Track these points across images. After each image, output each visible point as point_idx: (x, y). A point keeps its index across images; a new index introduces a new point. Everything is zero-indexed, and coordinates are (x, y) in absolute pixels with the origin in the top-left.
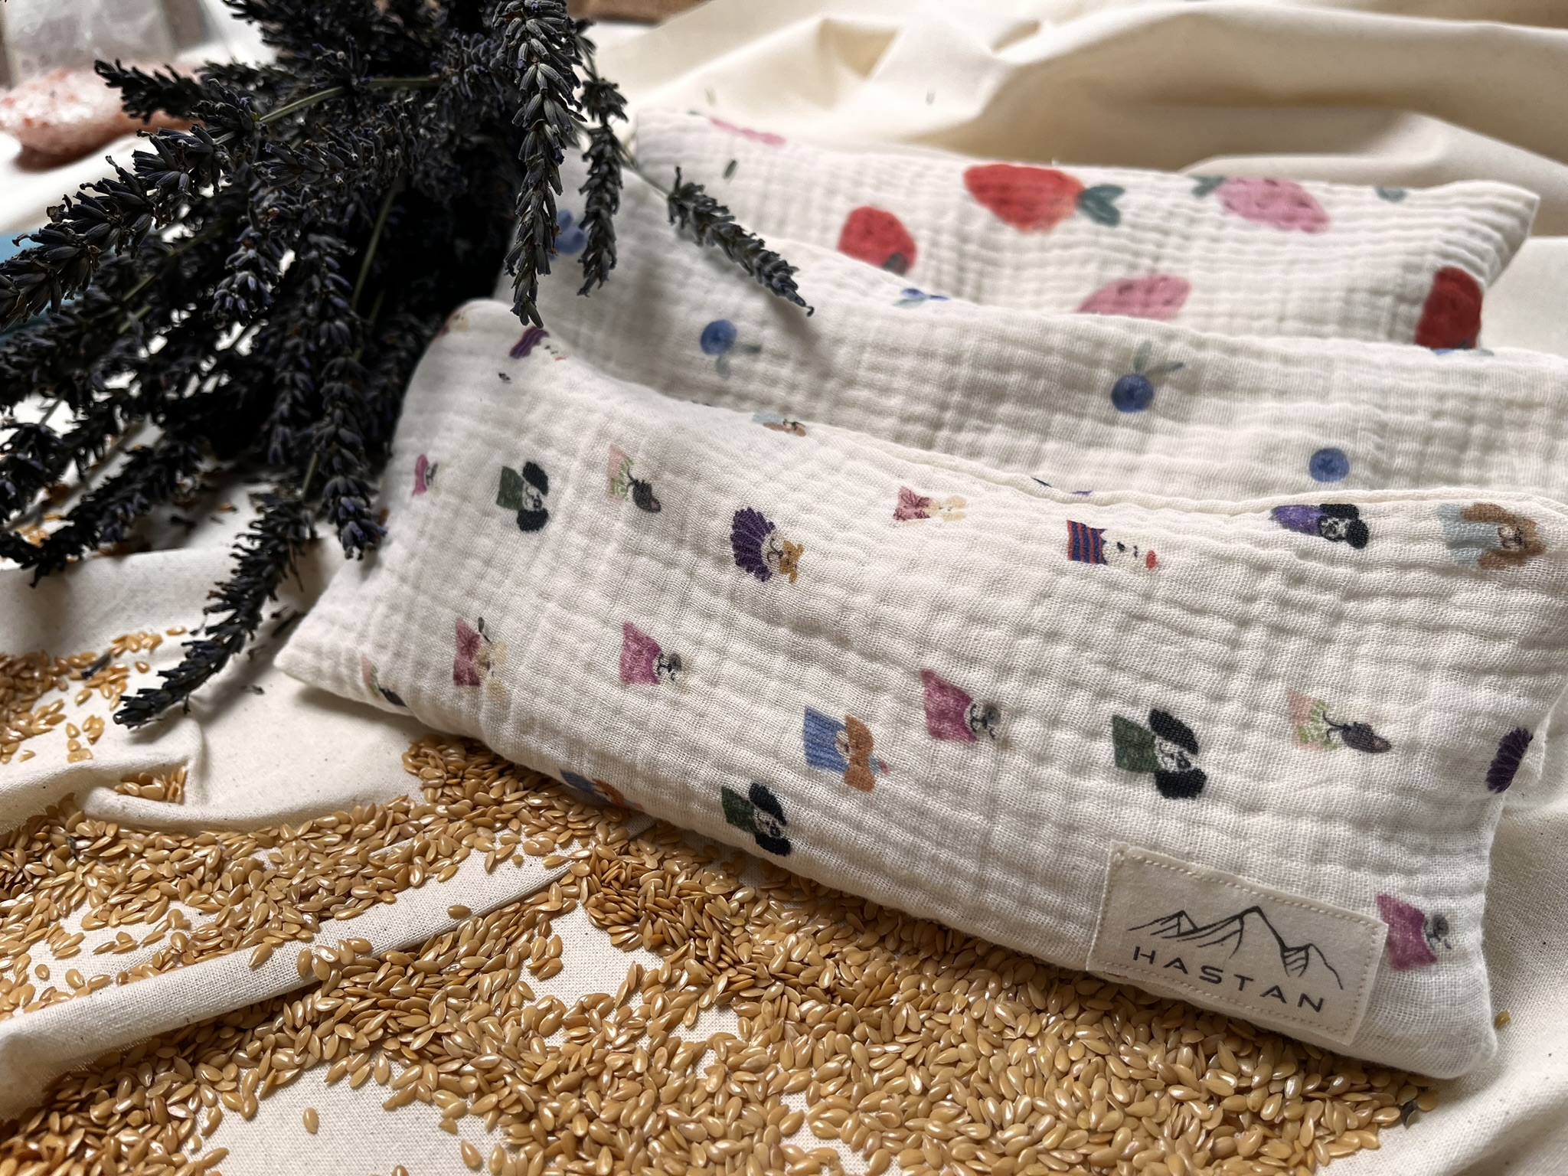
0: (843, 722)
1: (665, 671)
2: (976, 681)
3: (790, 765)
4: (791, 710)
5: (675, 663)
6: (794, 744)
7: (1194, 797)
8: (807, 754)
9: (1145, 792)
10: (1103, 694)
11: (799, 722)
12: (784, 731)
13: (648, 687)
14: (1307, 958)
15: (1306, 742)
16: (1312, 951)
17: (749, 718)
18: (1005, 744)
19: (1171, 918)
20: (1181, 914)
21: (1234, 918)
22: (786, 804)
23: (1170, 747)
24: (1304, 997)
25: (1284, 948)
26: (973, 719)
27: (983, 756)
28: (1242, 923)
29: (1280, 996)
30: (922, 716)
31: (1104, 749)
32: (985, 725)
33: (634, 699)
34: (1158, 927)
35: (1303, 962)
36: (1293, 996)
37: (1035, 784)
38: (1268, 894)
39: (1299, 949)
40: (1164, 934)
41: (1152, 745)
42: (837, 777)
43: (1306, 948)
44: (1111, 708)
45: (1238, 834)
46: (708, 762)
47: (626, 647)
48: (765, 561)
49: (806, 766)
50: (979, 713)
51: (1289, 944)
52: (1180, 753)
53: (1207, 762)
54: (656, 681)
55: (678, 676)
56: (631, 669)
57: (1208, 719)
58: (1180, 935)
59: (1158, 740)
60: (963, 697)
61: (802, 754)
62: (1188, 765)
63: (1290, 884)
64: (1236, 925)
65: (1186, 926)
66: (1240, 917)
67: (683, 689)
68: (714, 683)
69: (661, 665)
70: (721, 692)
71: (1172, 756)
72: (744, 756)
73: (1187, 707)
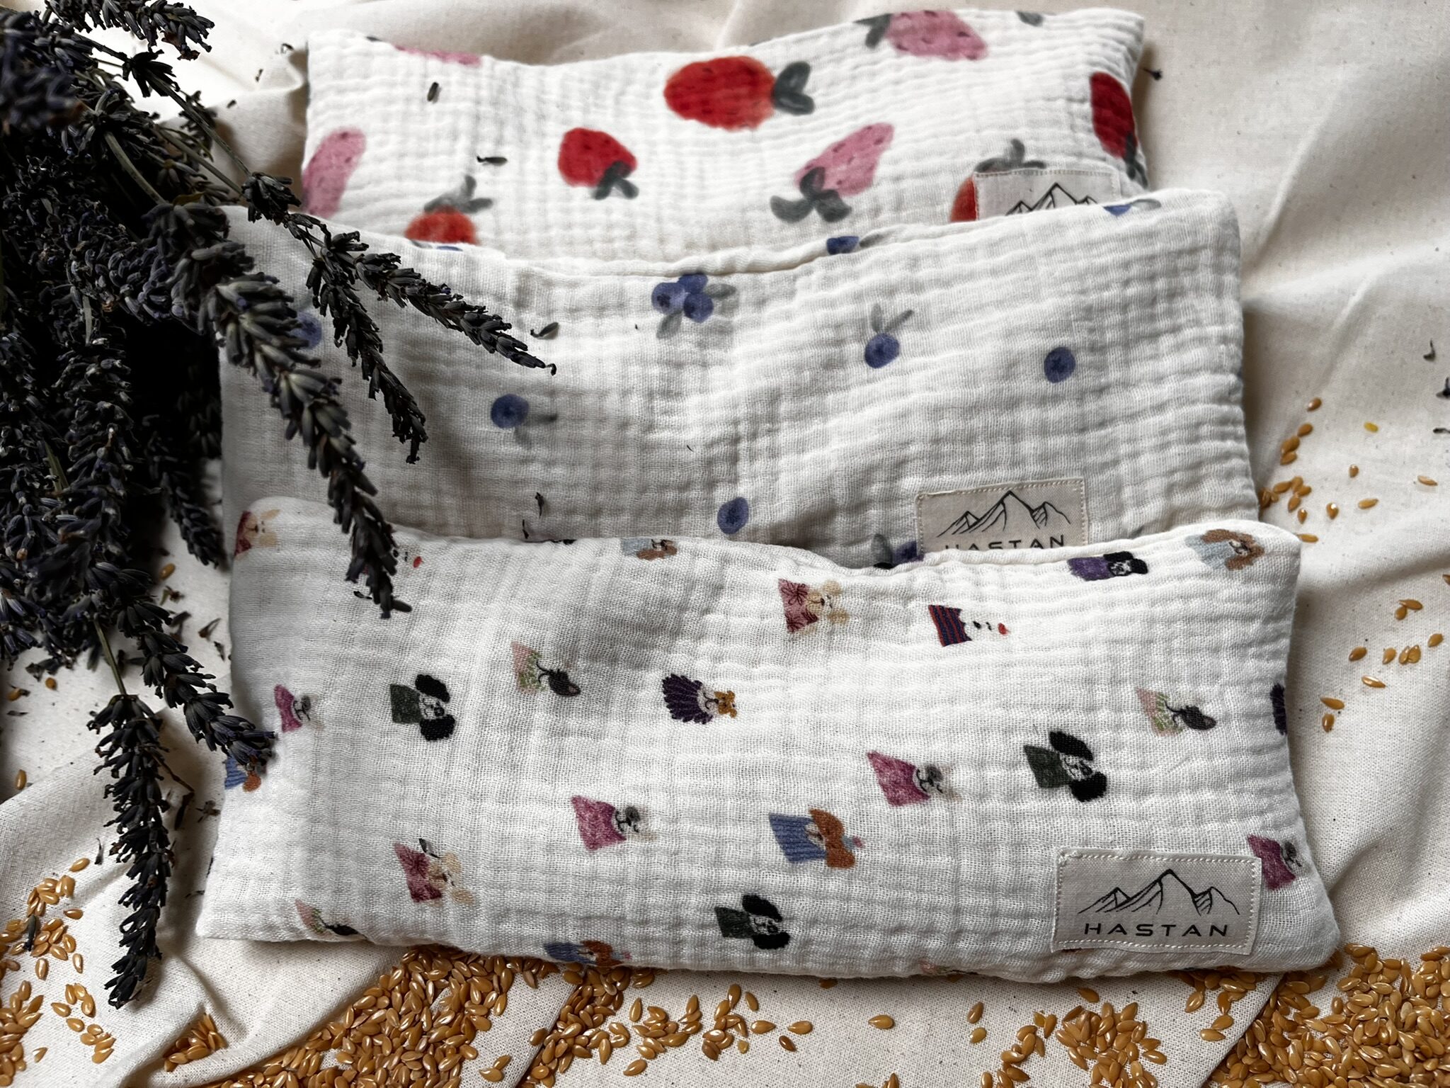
0: (809, 816)
1: (625, 826)
2: (915, 752)
3: (772, 868)
4: (754, 822)
5: (633, 815)
6: (771, 849)
7: (1102, 796)
8: (787, 854)
9: (1064, 800)
10: (1008, 731)
11: (768, 831)
12: (757, 842)
13: (618, 846)
14: (1211, 898)
15: (1162, 729)
16: (1213, 892)
17: (720, 842)
18: (951, 794)
19: (1109, 896)
20: (1117, 889)
21: (1154, 883)
22: (778, 901)
23: (1072, 760)
24: (1213, 928)
25: (1194, 895)
26: (922, 782)
27: (937, 808)
28: (1161, 885)
29: (1197, 932)
30: (878, 790)
31: (1026, 775)
32: (932, 783)
33: (607, 860)
34: (1101, 905)
35: (1208, 903)
36: (1205, 929)
37: (984, 818)
38: (1175, 857)
39: (1204, 894)
40: (1105, 910)
41: (1059, 763)
42: (821, 864)
43: (1209, 891)
44: (1020, 739)
45: (1141, 817)
46: (696, 891)
47: (581, 817)
48: (703, 709)
49: (789, 865)
50: (923, 775)
51: (1197, 891)
52: (1081, 763)
53: (1102, 764)
54: (622, 838)
55: (640, 826)
56: (594, 835)
57: (1091, 728)
58: (1117, 906)
59: (1062, 756)
60: (908, 769)
61: (782, 857)
62: (1090, 771)
63: (1187, 845)
64: (1157, 888)
65: (1121, 898)
66: (1159, 881)
67: (650, 836)
68: (675, 820)
69: (619, 823)
70: (686, 826)
71: (1076, 767)
72: (729, 875)
73: (1074, 724)
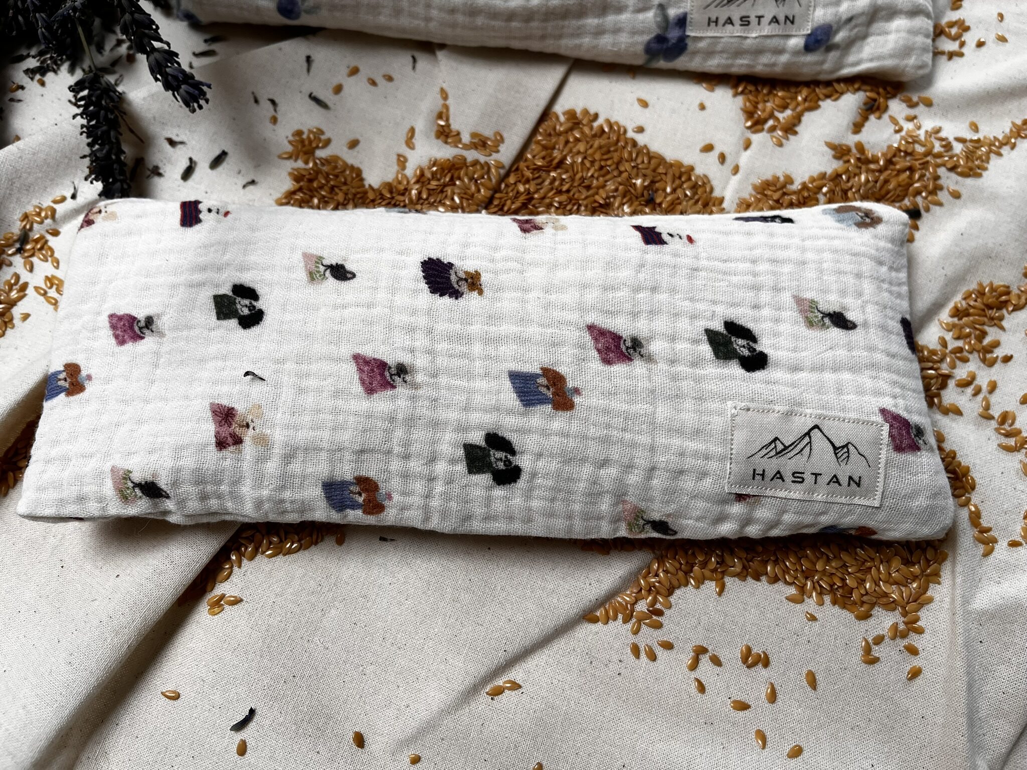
0: (539, 372)
1: (396, 378)
2: (622, 325)
3: (510, 412)
4: (497, 378)
5: (402, 370)
6: (509, 397)
7: (764, 368)
8: (521, 401)
9: (735, 369)
10: (693, 317)
11: (508, 384)
12: (499, 392)
13: (390, 392)
14: (848, 449)
15: (813, 326)
16: (850, 446)
17: (470, 392)
18: (649, 359)
20: (776, 439)
21: (805, 435)
22: (513, 439)
23: (741, 342)
24: (850, 478)
25: (835, 448)
26: (627, 348)
27: (638, 367)
28: (810, 438)
29: (837, 481)
30: (595, 354)
31: (706, 349)
32: (635, 350)
33: (382, 403)
34: (764, 451)
35: (847, 454)
36: (844, 479)
37: (675, 378)
38: (819, 417)
39: (843, 447)
40: (767, 456)
41: (731, 343)
42: (548, 408)
43: (846, 446)
44: (703, 324)
45: (794, 385)
46: (450, 428)
47: (360, 370)
48: (456, 286)
49: (522, 409)
50: (629, 344)
51: (837, 445)
52: (748, 344)
53: (764, 345)
54: (394, 387)
55: (408, 378)
56: (371, 384)
57: (756, 320)
58: (777, 453)
59: (733, 339)
60: (617, 338)
61: (518, 403)
62: (755, 350)
63: (829, 408)
64: (807, 440)
65: (780, 447)
66: (808, 434)
67: (416, 386)
68: (435, 375)
69: (392, 375)
70: (443, 380)
71: (744, 347)
72: (476, 417)
73: (743, 317)
